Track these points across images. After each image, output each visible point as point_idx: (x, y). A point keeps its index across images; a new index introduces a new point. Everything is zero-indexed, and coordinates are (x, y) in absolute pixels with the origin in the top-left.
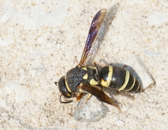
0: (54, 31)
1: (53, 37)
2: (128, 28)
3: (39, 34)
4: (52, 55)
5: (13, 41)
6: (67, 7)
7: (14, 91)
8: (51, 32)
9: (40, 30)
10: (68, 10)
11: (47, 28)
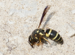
0: (32, 17)
1: (32, 19)
2: (64, 14)
3: (26, 19)
4: (32, 26)
5: (15, 22)
6: (37, 8)
7: (17, 38)
8: (31, 18)
9: (26, 17)
10: (38, 9)
11: (29, 16)
